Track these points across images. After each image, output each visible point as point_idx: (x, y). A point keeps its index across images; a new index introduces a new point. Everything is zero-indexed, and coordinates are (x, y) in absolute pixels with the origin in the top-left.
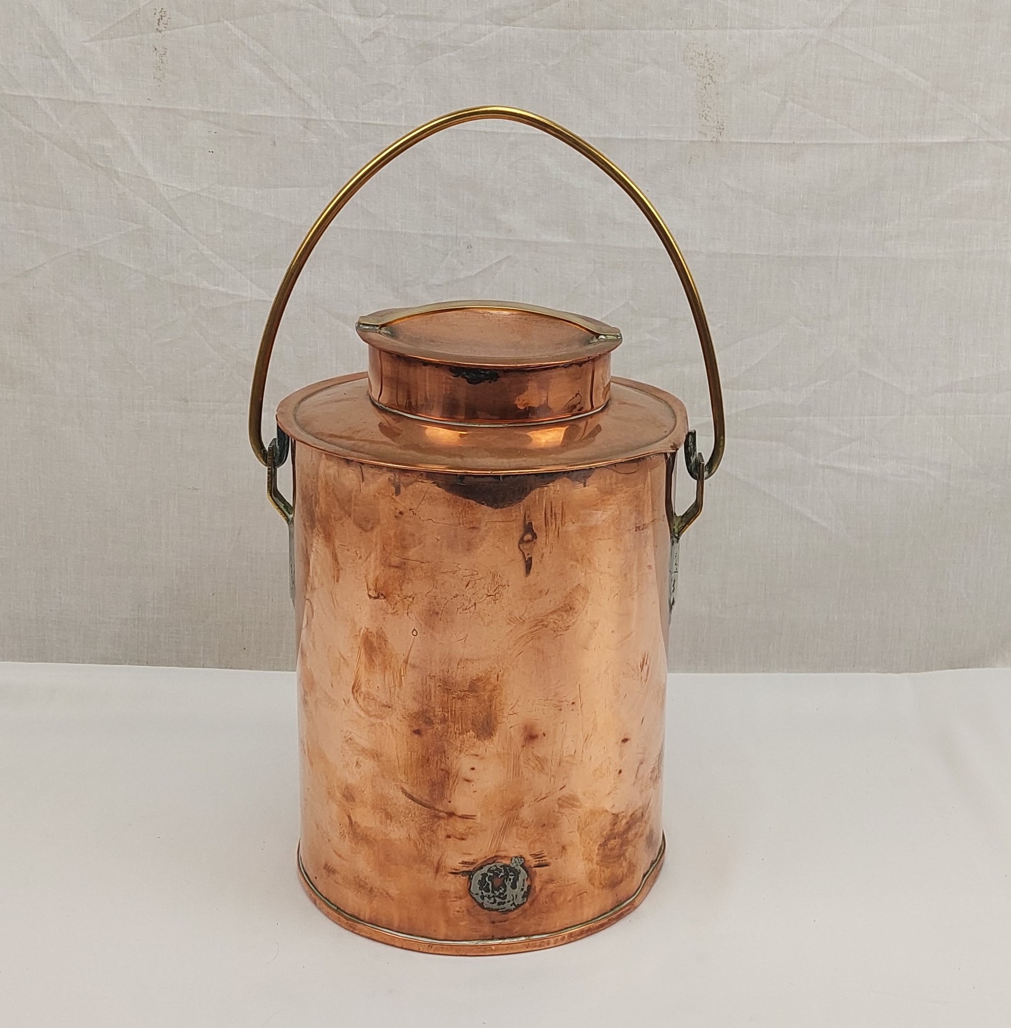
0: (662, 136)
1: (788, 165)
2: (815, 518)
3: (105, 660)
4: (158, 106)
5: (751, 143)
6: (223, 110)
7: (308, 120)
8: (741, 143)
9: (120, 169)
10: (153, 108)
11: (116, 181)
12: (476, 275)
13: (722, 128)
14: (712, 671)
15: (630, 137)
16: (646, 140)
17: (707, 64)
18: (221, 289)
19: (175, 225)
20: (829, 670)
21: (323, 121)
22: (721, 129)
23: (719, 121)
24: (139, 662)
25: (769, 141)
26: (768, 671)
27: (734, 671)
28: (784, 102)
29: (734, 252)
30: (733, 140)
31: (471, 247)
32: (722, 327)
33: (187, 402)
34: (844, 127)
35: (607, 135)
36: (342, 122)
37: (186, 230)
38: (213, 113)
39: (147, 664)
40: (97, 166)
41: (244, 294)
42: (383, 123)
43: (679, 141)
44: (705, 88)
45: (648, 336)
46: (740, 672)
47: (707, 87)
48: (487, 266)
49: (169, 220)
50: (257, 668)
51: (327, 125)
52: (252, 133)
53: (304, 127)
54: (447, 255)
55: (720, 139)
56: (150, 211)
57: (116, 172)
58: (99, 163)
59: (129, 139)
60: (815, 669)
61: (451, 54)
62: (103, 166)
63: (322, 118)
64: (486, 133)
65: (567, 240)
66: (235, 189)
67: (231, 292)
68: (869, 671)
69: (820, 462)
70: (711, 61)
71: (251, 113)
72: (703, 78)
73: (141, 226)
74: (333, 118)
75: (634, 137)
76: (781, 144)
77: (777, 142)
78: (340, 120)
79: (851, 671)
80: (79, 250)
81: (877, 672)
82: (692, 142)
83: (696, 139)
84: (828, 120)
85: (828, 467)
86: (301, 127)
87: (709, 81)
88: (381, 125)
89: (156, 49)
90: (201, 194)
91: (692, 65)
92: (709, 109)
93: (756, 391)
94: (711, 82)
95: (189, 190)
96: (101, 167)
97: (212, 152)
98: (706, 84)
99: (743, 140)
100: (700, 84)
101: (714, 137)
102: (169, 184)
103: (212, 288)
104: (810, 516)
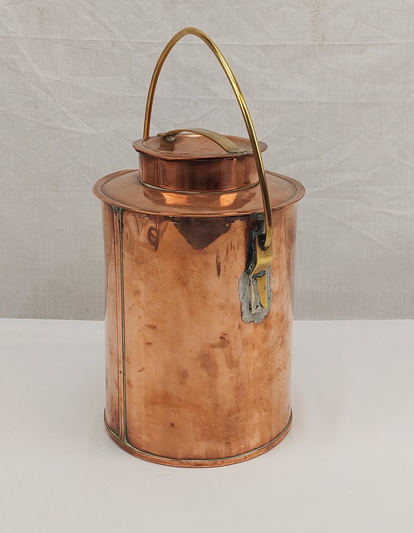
0: (293, 43)
1: (359, 56)
2: (376, 239)
3: (20, 317)
4: (40, 37)
5: (340, 45)
6: (72, 38)
7: (114, 42)
8: (334, 45)
9: (22, 70)
10: (38, 38)
11: (21, 76)
12: (199, 118)
13: (324, 37)
14: (323, 320)
15: (277, 44)
16: (285, 45)
17: (316, 5)
18: (73, 129)
19: (49, 97)
20: (384, 318)
21: (122, 41)
22: (323, 38)
23: (323, 34)
24: (36, 318)
25: (349, 43)
26: (352, 319)
27: (334, 320)
28: (356, 23)
29: (331, 101)
30: (330, 43)
31: (196, 104)
32: (326, 141)
33: (57, 186)
34: (387, 34)
35: (265, 44)
36: (131, 42)
37: (55, 99)
38: (67, 39)
39: (40, 318)
40: (11, 68)
41: (84, 131)
42: (151, 42)
43: (302, 45)
44: (315, 17)
45: (287, 147)
46: (337, 319)
47: (316, 16)
48: (205, 113)
49: (46, 95)
50: (94, 319)
51: (124, 44)
52: (86, 49)
53: (113, 45)
54: (184, 109)
55: (323, 43)
56: (37, 91)
57: (20, 71)
58: (12, 67)
59: (26, 55)
60: (376, 317)
61: (185, 5)
62: (14, 68)
66: (79, 78)
67: (77, 130)
68: (405, 319)
69: (378, 210)
70: (318, 3)
71: (86, 39)
72: (314, 12)
73: (33, 98)
74: (126, 40)
75: (279, 44)
76: (355, 45)
77: (353, 43)
78: (130, 41)
79: (396, 319)
80: (3, 111)
81: (409, 319)
82: (309, 45)
83: (310, 44)
84: (379, 31)
85: (383, 213)
86: (111, 45)
87: (317, 13)
88: (151, 43)
89: (38, 9)
90: (62, 81)
91: (308, 5)
92: (317, 28)
93: (344, 174)
94: (318, 14)
95: (56, 79)
96: (13, 69)
97: (67, 60)
98: (316, 15)
99: (335, 43)
100: (312, 15)
101: (320, 42)
102: (46, 77)
103: (68, 128)
104: (373, 238)
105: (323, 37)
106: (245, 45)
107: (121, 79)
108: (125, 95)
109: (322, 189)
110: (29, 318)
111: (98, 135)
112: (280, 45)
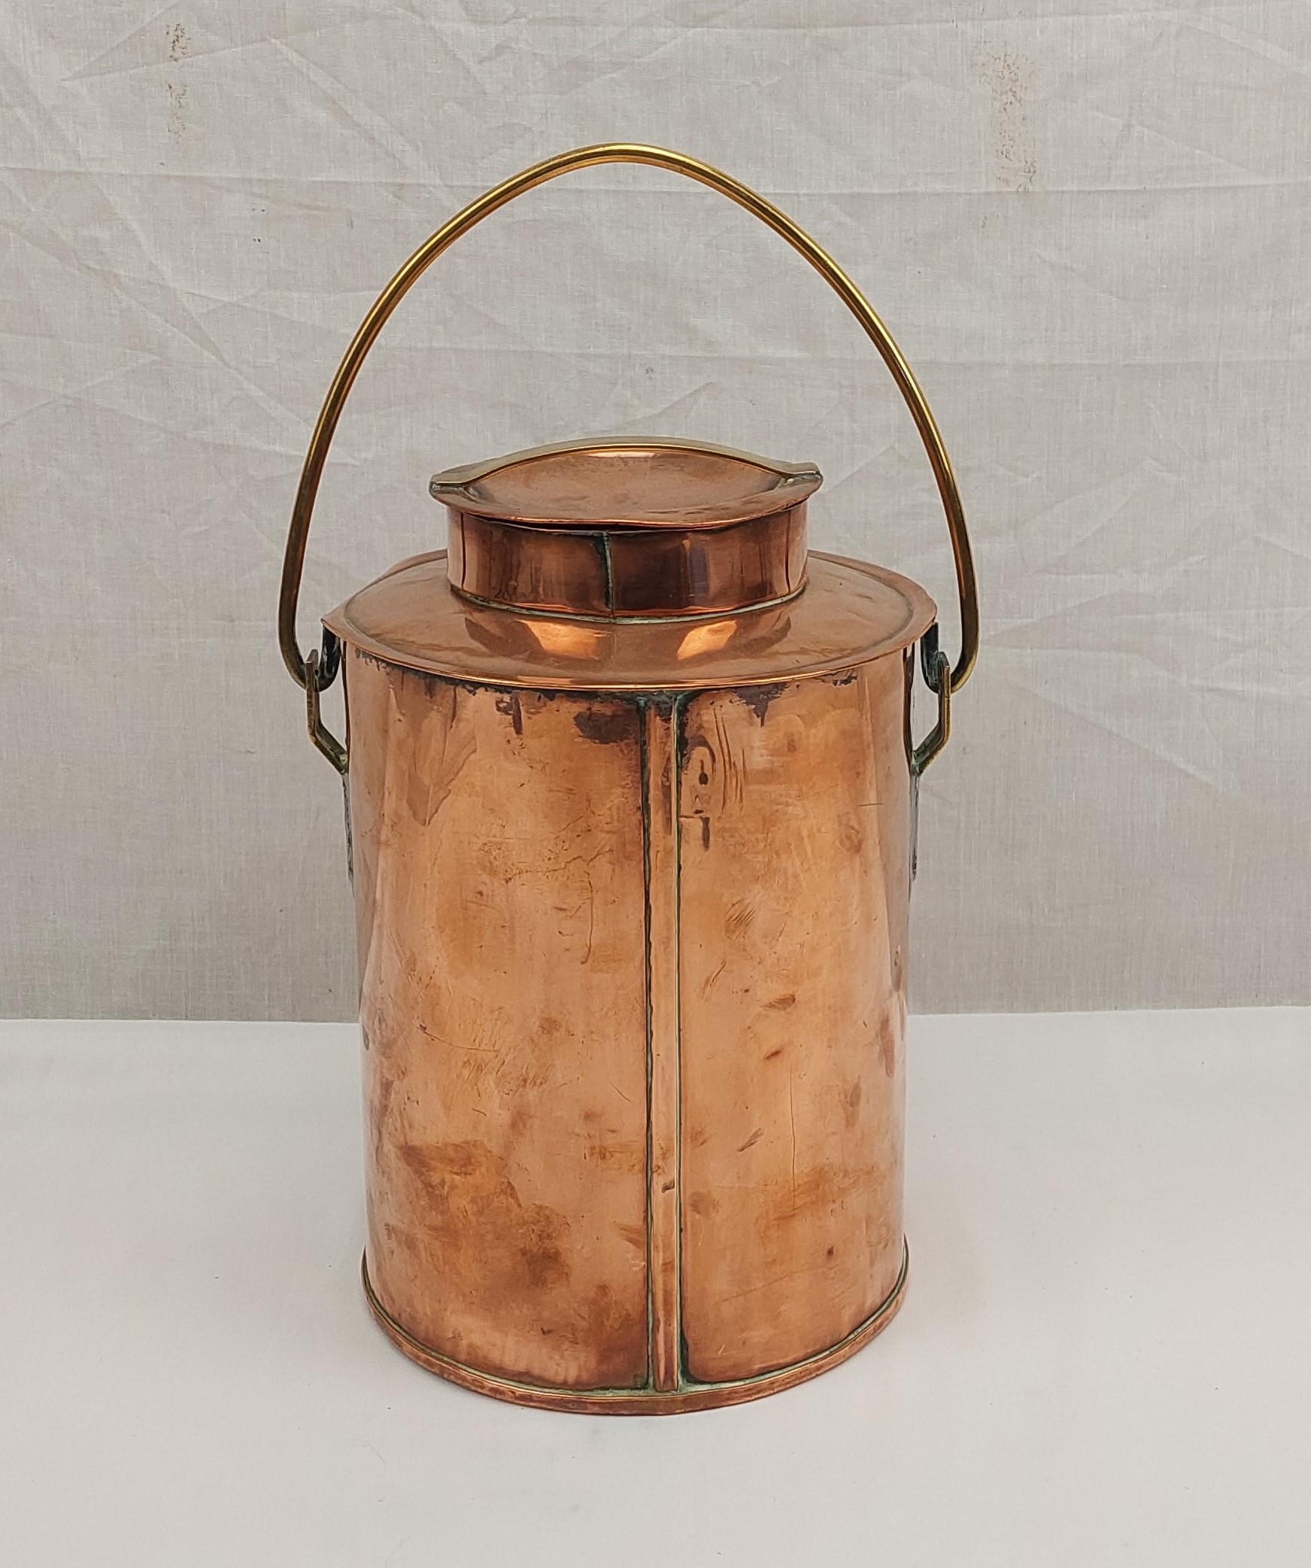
0: (939, 187)
1: (1137, 225)
2: (1190, 770)
3: (125, 1014)
4: (176, 173)
5: (1079, 192)
6: (274, 176)
7: (401, 186)
8: (1062, 192)
9: (122, 273)
10: (168, 177)
11: (118, 291)
12: (660, 415)
13: (1032, 170)
14: (1035, 1009)
15: (891, 191)
16: (916, 193)
17: (1006, 73)
18: (278, 448)
19: (206, 353)
20: (1218, 1005)
21: (424, 186)
22: (1031, 172)
23: (1028, 159)
24: (174, 1016)
25: (1106, 187)
26: (1124, 1008)
27: (1070, 1009)
28: (1128, 126)
29: (1056, 361)
30: (1050, 188)
31: (652, 370)
32: (1039, 478)
33: (233, 621)
34: (1222, 161)
35: (856, 189)
37: (222, 359)
38: (260, 180)
39: (187, 1018)
40: (89, 268)
43: (966, 194)
44: (1005, 109)
46: (1079, 1008)
47: (1008, 107)
48: (676, 399)
49: (198, 347)
51: (430, 192)
52: (317, 208)
53: (397, 197)
54: (615, 384)
55: (1031, 188)
56: (169, 334)
57: (116, 276)
58: (92, 264)
59: (135, 226)
60: (1195, 1001)
61: (614, 75)
62: (98, 267)
63: (422, 182)
64: (669, 194)
65: (796, 354)
66: (295, 295)
68: (1280, 1003)
69: (1197, 682)
70: (1012, 68)
71: (315, 179)
72: (1002, 94)
73: (156, 358)
74: (438, 182)
75: (896, 191)
76: (1126, 192)
77: (1118, 188)
78: (449, 183)
79: (1253, 1004)
80: (66, 397)
81: (1293, 1005)
82: (987, 194)
83: (992, 189)
84: (1197, 152)
85: (1210, 690)
86: (391, 197)
87: (1011, 98)
89: (170, 87)
90: (245, 305)
91: (985, 74)
92: (1011, 143)
93: (1095, 576)
94: (1013, 100)
95: (226, 299)
96: (94, 270)
97: (259, 240)
98: (1007, 103)
99: (1065, 188)
100: (997, 104)
101: (1020, 186)
102: (196, 292)
103: (266, 447)
104: (1183, 766)
105: (1030, 171)
106: (797, 195)
107: (424, 298)
108: (435, 344)
109: (1030, 620)
110: (154, 1017)
111: (354, 466)
112: (900, 194)
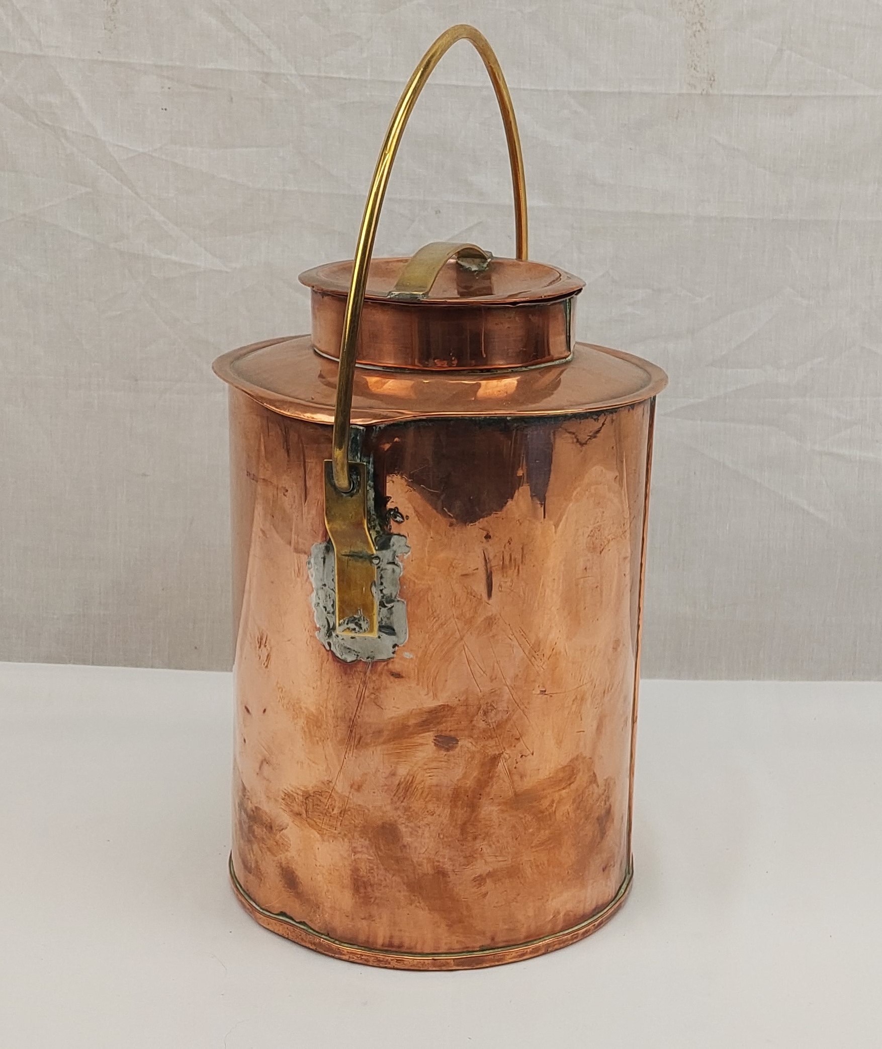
1: (785, 121)
2: (812, 510)
3: (49, 659)
4: (109, 59)
5: (745, 96)
6: (178, 64)
7: (267, 74)
8: (733, 95)
9: (67, 128)
10: (103, 61)
11: (63, 141)
13: (712, 79)
16: (630, 93)
17: (696, 10)
18: (174, 258)
19: (125, 188)
20: (825, 678)
21: (284, 75)
22: (712, 80)
23: (711, 71)
24: (84, 662)
25: (764, 93)
26: (758, 679)
27: (721, 679)
28: (781, 50)
29: (725, 216)
30: (725, 92)
31: (440, 212)
32: (711, 298)
33: (136, 380)
34: (846, 77)
35: (588, 88)
36: (303, 76)
37: (137, 193)
38: (167, 66)
39: (93, 664)
40: (43, 123)
41: (198, 264)
42: (347, 76)
43: (666, 94)
44: (695, 35)
45: (629, 309)
46: (727, 678)
47: (697, 34)
48: (456, 233)
49: (119, 183)
50: (209, 669)
51: (288, 80)
52: (208, 88)
53: (263, 81)
54: (413, 221)
55: (711, 91)
56: (99, 174)
57: (64, 130)
58: (47, 122)
59: (78, 95)
60: (810, 676)
62: (50, 123)
63: (282, 71)
64: (457, 87)
65: (542, 204)
66: (190, 149)
67: (184, 261)
69: (817, 448)
70: (701, 6)
71: (207, 67)
72: (693, 24)
73: (89, 190)
74: (293, 72)
75: (617, 90)
76: (778, 97)
77: (772, 94)
78: (302, 74)
79: (850, 680)
80: (24, 215)
82: (680, 95)
83: (684, 91)
85: (827, 454)
86: (260, 82)
88: (345, 79)
90: (154, 154)
91: (681, 10)
92: (698, 59)
93: (748, 370)
94: (700, 28)
95: (141, 150)
96: (47, 125)
97: (166, 109)
98: (696, 31)
99: (736, 93)
100: (690, 32)
101: (703, 90)
102: (120, 144)
103: (164, 256)
104: (806, 507)
105: (710, 80)
106: (547, 91)
107: (281, 154)
108: (287, 188)
109: (700, 400)
110: (70, 662)
111: (227, 272)
112: (620, 93)
